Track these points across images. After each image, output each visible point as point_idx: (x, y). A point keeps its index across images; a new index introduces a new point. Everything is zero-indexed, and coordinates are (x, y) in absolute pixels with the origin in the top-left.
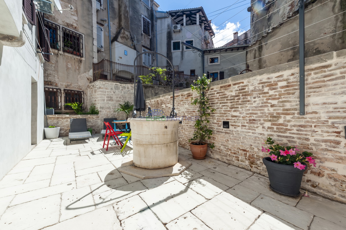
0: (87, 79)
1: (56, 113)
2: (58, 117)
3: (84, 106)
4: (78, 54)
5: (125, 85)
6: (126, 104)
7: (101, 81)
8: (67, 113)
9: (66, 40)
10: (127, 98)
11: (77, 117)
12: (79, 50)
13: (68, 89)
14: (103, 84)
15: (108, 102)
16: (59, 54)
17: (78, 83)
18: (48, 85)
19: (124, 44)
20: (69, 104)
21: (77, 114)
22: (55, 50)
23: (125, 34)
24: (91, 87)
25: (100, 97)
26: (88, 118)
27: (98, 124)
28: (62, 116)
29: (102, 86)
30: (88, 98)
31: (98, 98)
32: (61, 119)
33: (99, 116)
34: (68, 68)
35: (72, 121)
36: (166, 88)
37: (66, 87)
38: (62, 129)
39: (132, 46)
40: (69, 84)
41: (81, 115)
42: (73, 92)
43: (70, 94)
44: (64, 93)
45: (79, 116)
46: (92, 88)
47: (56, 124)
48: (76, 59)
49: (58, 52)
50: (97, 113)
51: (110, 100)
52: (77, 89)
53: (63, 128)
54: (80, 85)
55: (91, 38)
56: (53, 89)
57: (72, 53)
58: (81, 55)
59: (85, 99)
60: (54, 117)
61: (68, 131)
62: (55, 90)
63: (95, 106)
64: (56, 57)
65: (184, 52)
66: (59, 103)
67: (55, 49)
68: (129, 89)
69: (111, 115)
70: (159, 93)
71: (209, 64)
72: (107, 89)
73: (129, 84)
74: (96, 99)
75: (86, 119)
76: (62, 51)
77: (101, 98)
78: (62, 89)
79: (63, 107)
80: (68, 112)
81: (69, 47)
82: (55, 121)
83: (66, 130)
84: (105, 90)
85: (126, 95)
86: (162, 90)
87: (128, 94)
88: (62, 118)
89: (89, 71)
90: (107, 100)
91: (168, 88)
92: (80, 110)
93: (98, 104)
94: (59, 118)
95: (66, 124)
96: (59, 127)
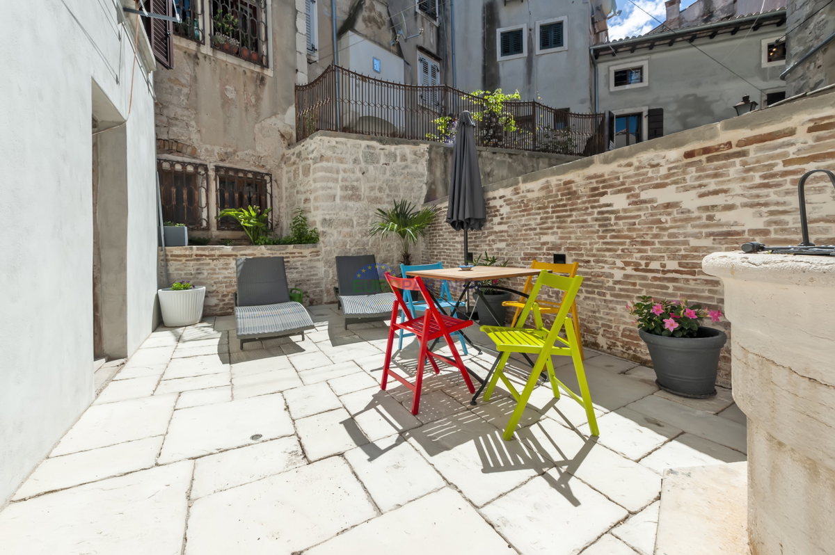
0: (280, 137)
1: (192, 242)
2: (199, 252)
3: (272, 220)
4: (254, 56)
5: (395, 149)
6: (399, 210)
7: (326, 135)
8: (224, 242)
9: (220, 11)
10: (401, 190)
11: (255, 252)
12: (256, 45)
13: (227, 164)
14: (330, 147)
15: (345, 202)
16: (199, 55)
17: (254, 149)
18: (170, 151)
19: (372, 38)
20: (232, 213)
21: (254, 242)
22: (189, 41)
23: (374, 10)
24: (293, 158)
25: (324, 188)
26: (288, 255)
27: (316, 275)
28: (212, 250)
29: (329, 153)
30: (284, 194)
31: (316, 190)
32: (208, 261)
33: (321, 248)
34: (226, 102)
35: (240, 267)
36: (514, 157)
37: (222, 160)
38: (213, 292)
39: (394, 45)
40: (230, 150)
41: (269, 247)
42: (241, 175)
43: (233, 183)
44: (215, 179)
45: (262, 251)
46: (294, 163)
47: (194, 278)
48: (248, 74)
49: (198, 50)
50: (313, 238)
51: (350, 198)
52: (252, 165)
53: (215, 288)
54: (262, 155)
55: (289, 11)
56: (184, 164)
57: (237, 54)
58: (261, 62)
59: (274, 196)
60: (187, 253)
61: (230, 297)
62: (190, 169)
63: (305, 219)
64: (192, 66)
65: (534, 57)
66: (202, 208)
67: (187, 38)
68: (405, 160)
69: (356, 245)
70: (496, 172)
71: (613, 88)
72: (342, 163)
73: (408, 143)
74: (308, 195)
75: (283, 258)
76: (209, 46)
77: (324, 192)
78: (211, 167)
79: (215, 221)
80: (227, 237)
81: (229, 36)
82: (192, 266)
83: (224, 296)
84: (335, 165)
85: (398, 182)
86: (504, 162)
87: (405, 177)
88: (212, 257)
89: (285, 111)
90: (343, 198)
91: (520, 157)
92: (264, 231)
93: (317, 212)
94: (201, 256)
95: (223, 276)
96: (204, 288)
